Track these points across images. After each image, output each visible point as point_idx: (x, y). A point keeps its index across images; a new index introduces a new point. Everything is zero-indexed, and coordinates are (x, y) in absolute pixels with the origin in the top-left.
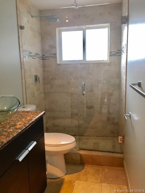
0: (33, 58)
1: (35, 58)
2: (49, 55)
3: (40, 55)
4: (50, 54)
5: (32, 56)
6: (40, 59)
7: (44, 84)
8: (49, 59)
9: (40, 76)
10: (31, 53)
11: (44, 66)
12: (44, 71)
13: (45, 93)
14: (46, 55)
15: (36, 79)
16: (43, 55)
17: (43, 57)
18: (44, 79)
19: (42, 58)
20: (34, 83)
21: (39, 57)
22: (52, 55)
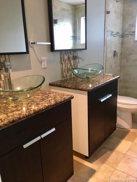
0: (114, 37)
1: (116, 37)
2: (129, 33)
3: (120, 34)
4: (129, 32)
5: (114, 35)
6: (120, 37)
7: (121, 58)
8: (128, 37)
9: (118, 51)
10: (113, 33)
11: (122, 43)
12: (122, 47)
13: (121, 66)
14: (126, 33)
15: (115, 54)
16: (123, 34)
17: (122, 35)
18: (121, 54)
19: (121, 36)
20: (113, 57)
21: (119, 35)
22: (131, 33)
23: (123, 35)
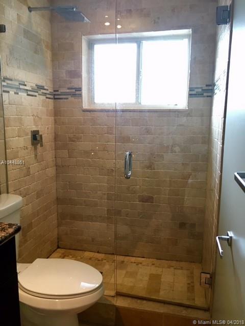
0: (28, 95)
1: (36, 96)
2: (68, 91)
3: (47, 90)
4: (69, 89)
5: (27, 90)
6: (47, 98)
7: (57, 148)
8: (67, 99)
9: (46, 131)
10: (26, 85)
11: (56, 113)
12: (56, 122)
13: (56, 166)
14: (62, 91)
15: (36, 137)
16: (54, 91)
17: (55, 95)
18: (56, 138)
19: (52, 97)
20: (30, 146)
21: (46, 93)
22: (74, 90)
23: (57, 93)
